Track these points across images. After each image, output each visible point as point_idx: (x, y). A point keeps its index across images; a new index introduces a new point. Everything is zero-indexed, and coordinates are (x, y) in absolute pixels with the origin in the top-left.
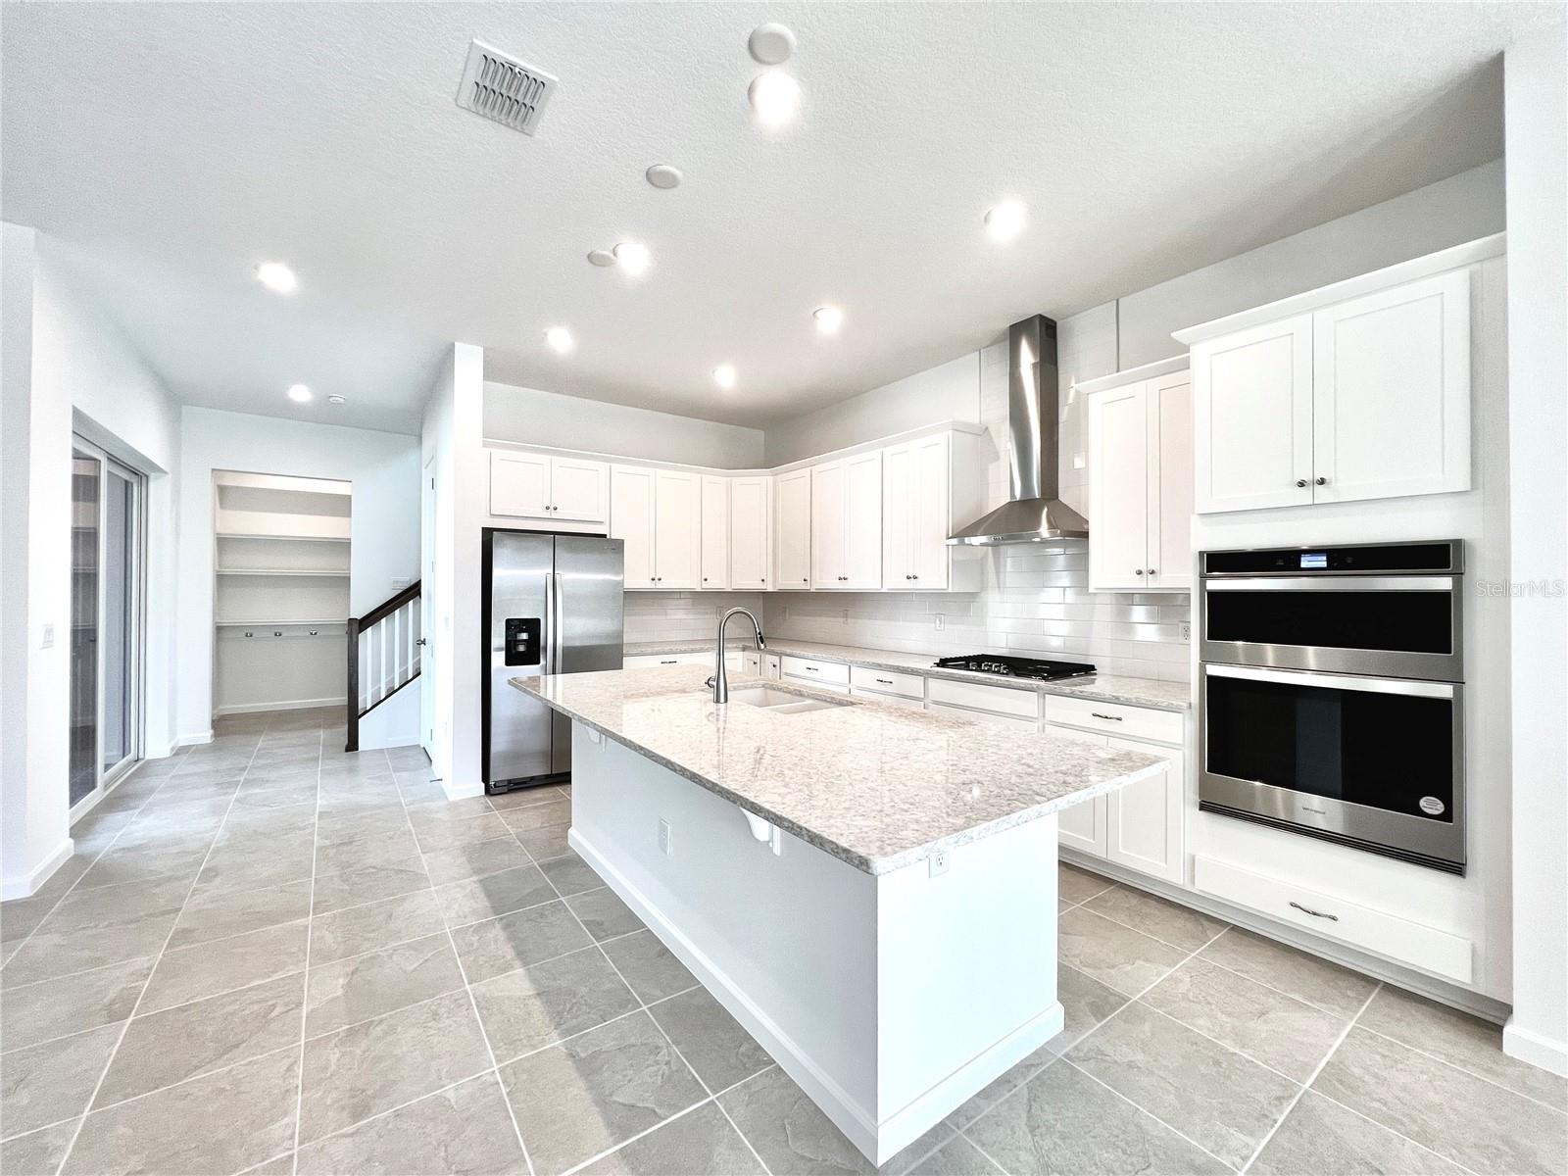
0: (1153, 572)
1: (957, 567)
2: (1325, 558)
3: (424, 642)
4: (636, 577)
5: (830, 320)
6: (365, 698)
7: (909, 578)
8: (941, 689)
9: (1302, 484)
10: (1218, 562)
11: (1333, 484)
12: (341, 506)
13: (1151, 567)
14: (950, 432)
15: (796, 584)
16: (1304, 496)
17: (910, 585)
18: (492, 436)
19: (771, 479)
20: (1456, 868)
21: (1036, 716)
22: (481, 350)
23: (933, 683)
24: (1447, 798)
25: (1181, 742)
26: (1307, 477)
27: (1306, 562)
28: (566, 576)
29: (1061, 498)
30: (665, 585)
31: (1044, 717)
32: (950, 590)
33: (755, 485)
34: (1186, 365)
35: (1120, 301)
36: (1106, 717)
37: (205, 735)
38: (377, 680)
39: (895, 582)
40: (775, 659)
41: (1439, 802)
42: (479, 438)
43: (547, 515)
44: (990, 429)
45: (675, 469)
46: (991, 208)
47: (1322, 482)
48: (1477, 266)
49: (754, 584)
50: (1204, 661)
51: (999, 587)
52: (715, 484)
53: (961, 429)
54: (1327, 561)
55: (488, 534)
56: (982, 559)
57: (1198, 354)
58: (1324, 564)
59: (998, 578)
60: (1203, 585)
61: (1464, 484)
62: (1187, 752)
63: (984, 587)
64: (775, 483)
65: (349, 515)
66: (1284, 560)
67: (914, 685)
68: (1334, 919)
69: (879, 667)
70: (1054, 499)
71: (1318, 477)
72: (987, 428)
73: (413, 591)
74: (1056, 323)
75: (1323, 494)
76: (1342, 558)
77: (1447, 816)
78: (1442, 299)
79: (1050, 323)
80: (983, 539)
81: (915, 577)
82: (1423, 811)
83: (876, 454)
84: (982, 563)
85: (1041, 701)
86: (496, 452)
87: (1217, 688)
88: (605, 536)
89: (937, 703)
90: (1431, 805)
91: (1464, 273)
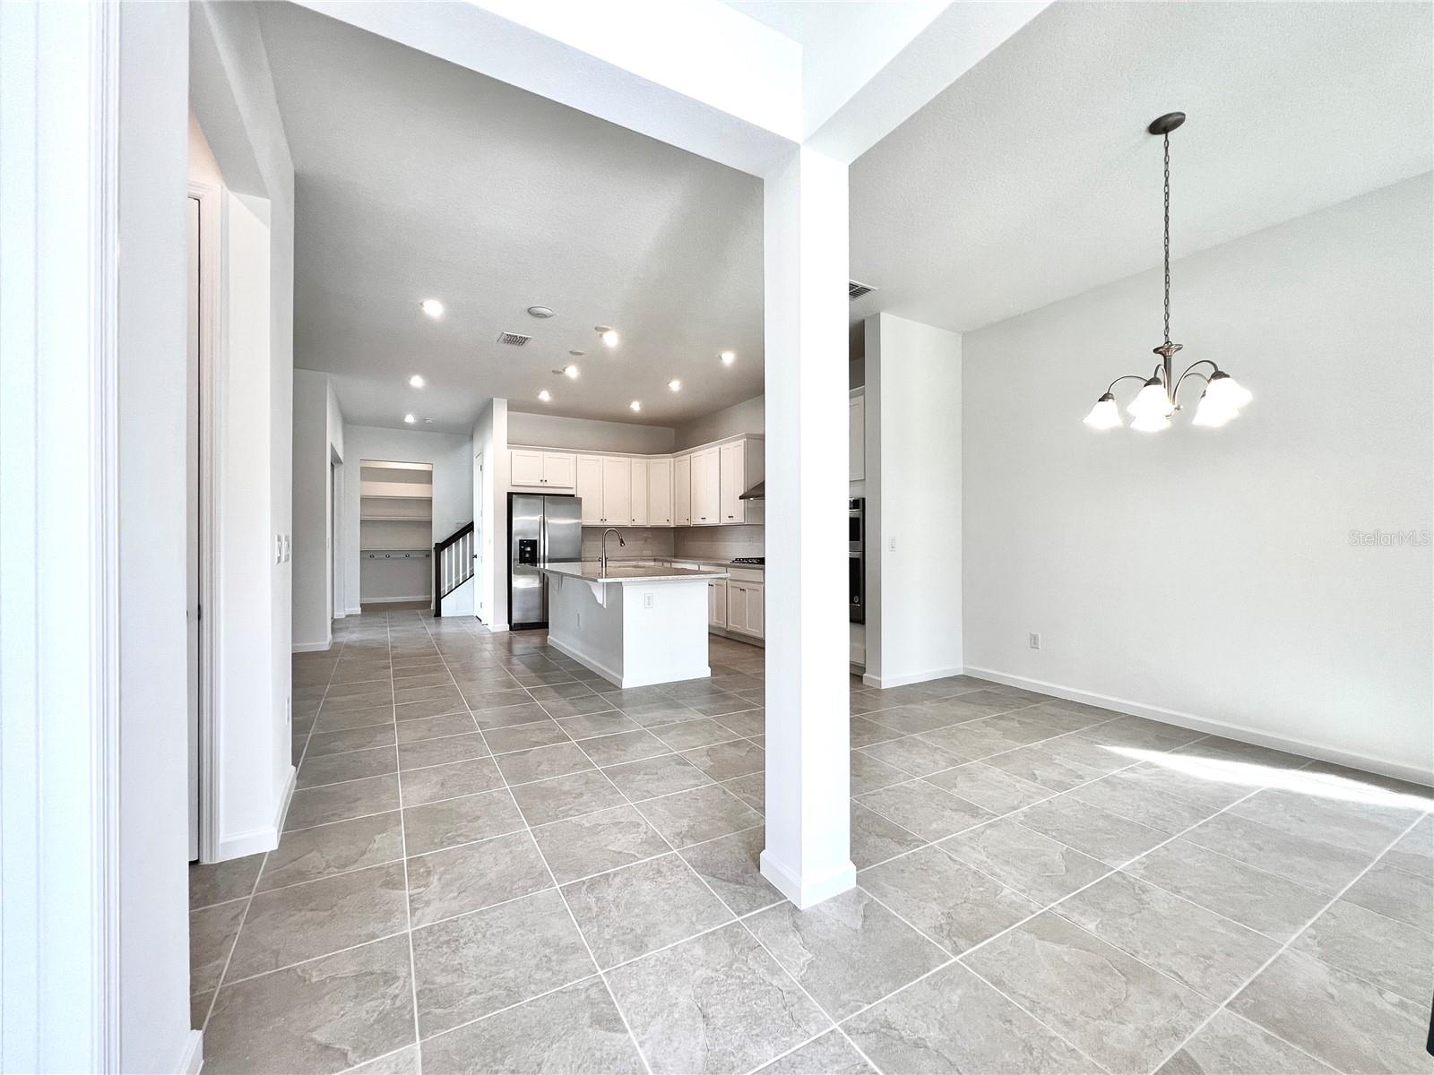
3: (476, 556)
4: (591, 519)
6: (445, 588)
7: (729, 517)
12: (427, 477)
14: (746, 439)
15: (683, 522)
17: (731, 521)
18: (512, 443)
19: (672, 460)
22: (506, 401)
28: (550, 521)
30: (609, 523)
32: (746, 523)
33: (663, 463)
37: (358, 610)
38: (450, 580)
39: (726, 520)
42: (506, 445)
43: (541, 484)
45: (614, 455)
49: (662, 523)
52: (638, 463)
55: (510, 495)
64: (674, 462)
65: (431, 483)
73: (469, 528)
81: (732, 517)
86: (514, 451)
88: (573, 496)
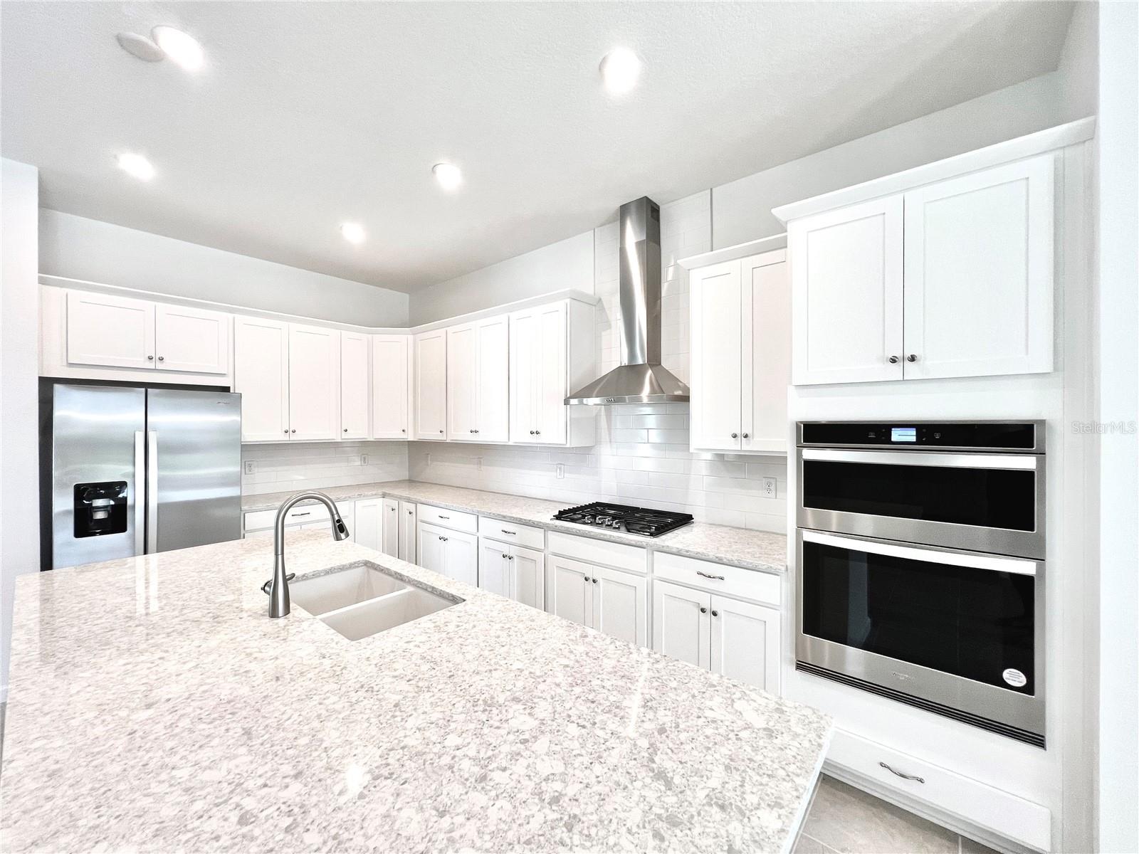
0: (746, 436)
1: (572, 425)
2: (914, 433)
4: (256, 430)
5: (449, 177)
7: (532, 433)
8: (559, 542)
9: (893, 361)
10: (814, 433)
11: (922, 362)
13: (744, 432)
14: (568, 301)
15: (432, 435)
16: (894, 372)
17: (533, 440)
18: (52, 272)
19: (411, 337)
20: (1038, 740)
21: (646, 571)
22: (34, 170)
23: (552, 536)
24: (1029, 671)
25: (778, 604)
26: (899, 354)
27: (896, 435)
29: (663, 364)
30: (302, 436)
31: (653, 571)
32: (568, 446)
33: (396, 342)
34: (783, 245)
35: (714, 190)
36: (710, 577)
39: (520, 436)
40: (412, 507)
41: (1021, 674)
42: (32, 274)
43: (151, 365)
44: (603, 300)
45: (311, 323)
46: (607, 53)
47: (913, 359)
48: (1060, 153)
49: (396, 435)
50: (801, 526)
51: (610, 442)
52: (354, 340)
53: (577, 298)
54: (917, 435)
55: (47, 385)
56: (596, 415)
57: (795, 233)
58: (914, 439)
59: (610, 434)
60: (799, 455)
61: (1047, 367)
62: (784, 612)
63: (598, 441)
64: (415, 341)
66: (876, 433)
67: (535, 536)
68: (921, 781)
69: (504, 518)
70: (657, 365)
71: (908, 354)
72: (600, 299)
74: (659, 207)
75: (912, 370)
76: (933, 434)
77: (1029, 689)
78: (1028, 185)
79: (655, 207)
80: (597, 400)
81: (537, 433)
82: (1005, 682)
83: (503, 318)
84: (597, 418)
85: (650, 556)
86: (57, 290)
87: (813, 554)
88: (226, 389)
89: (556, 555)
90: (1014, 677)
91: (1049, 158)
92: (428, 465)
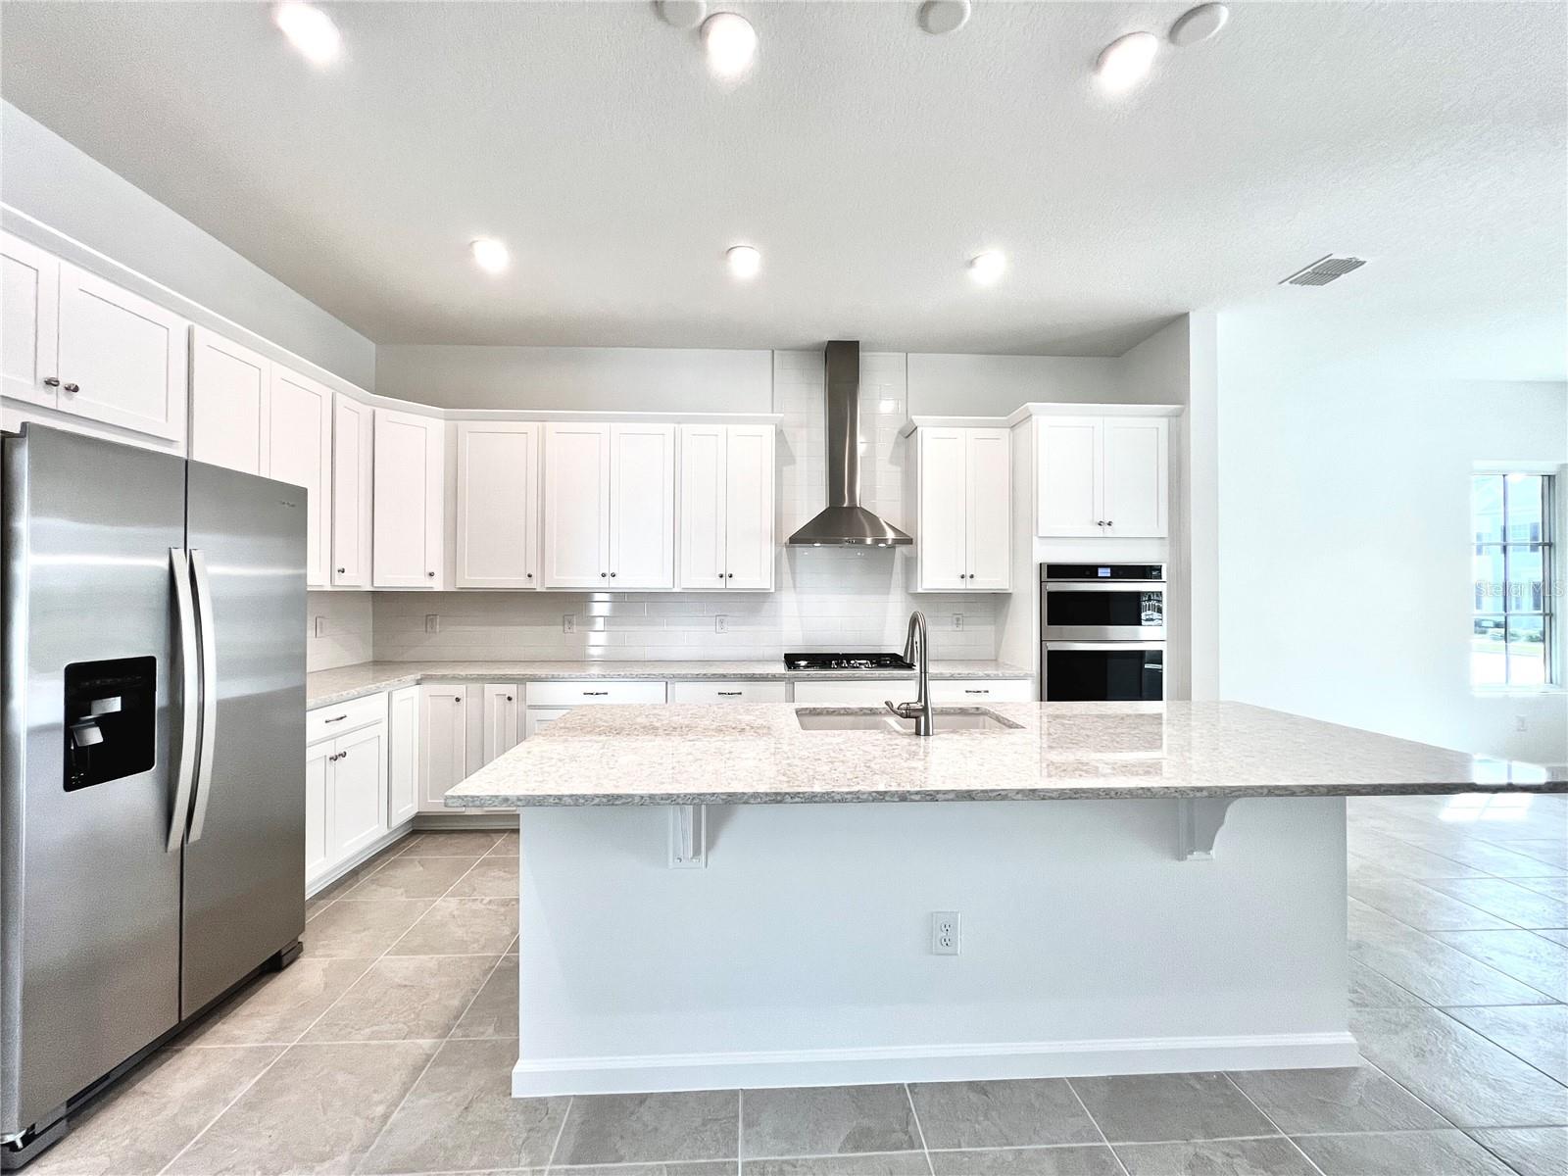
0: (972, 577)
2: (1110, 571)
7: (720, 576)
9: (1099, 524)
11: (1115, 526)
13: (972, 573)
14: (773, 427)
19: (443, 424)
26: (1102, 520)
27: (1102, 572)
33: (416, 426)
35: (909, 355)
40: (510, 689)
43: (48, 399)
44: (785, 432)
47: (1110, 524)
48: (1172, 418)
50: (1045, 641)
58: (1109, 575)
60: (1042, 587)
61: (1164, 533)
66: (1088, 571)
69: (722, 678)
71: (1107, 521)
72: (781, 431)
75: (1108, 531)
76: (1119, 571)
78: (1157, 432)
91: (1166, 420)
92: (435, 632)
